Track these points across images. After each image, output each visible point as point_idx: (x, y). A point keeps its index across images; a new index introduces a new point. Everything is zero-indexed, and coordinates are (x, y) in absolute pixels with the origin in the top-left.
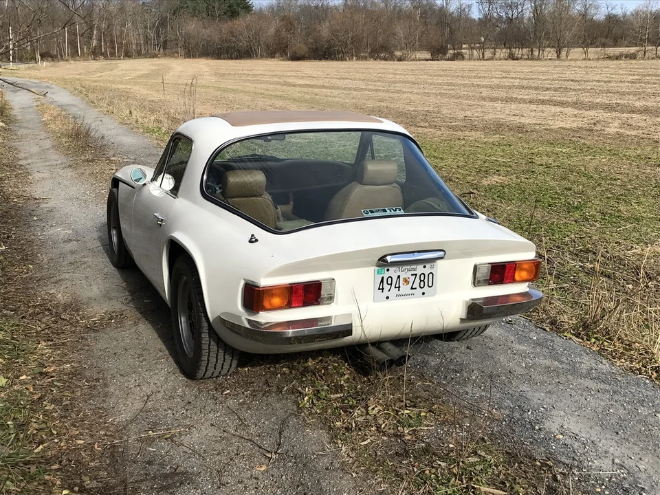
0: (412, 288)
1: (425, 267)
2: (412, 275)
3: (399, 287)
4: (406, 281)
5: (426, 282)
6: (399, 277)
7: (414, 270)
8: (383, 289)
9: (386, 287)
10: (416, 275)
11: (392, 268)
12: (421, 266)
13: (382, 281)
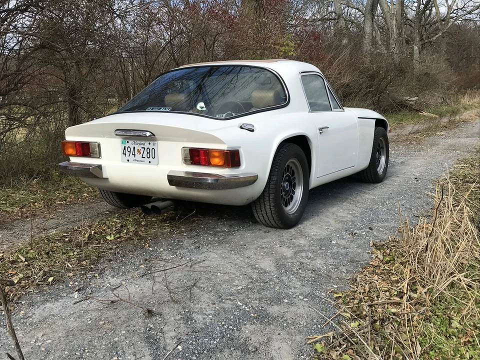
0: (142, 157)
1: (150, 144)
2: (142, 148)
3: (135, 155)
4: (139, 151)
5: (150, 153)
6: (134, 148)
7: (144, 144)
8: (125, 154)
9: (128, 154)
10: (144, 148)
11: (130, 142)
12: (147, 143)
13: (125, 149)
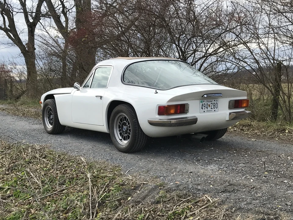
0: (211, 109)
1: (215, 101)
2: (211, 103)
3: (207, 108)
4: (209, 106)
5: (215, 106)
6: (207, 104)
7: (212, 101)
8: (203, 108)
9: (204, 108)
10: (212, 103)
11: (205, 101)
12: (213, 100)
13: (202, 105)
